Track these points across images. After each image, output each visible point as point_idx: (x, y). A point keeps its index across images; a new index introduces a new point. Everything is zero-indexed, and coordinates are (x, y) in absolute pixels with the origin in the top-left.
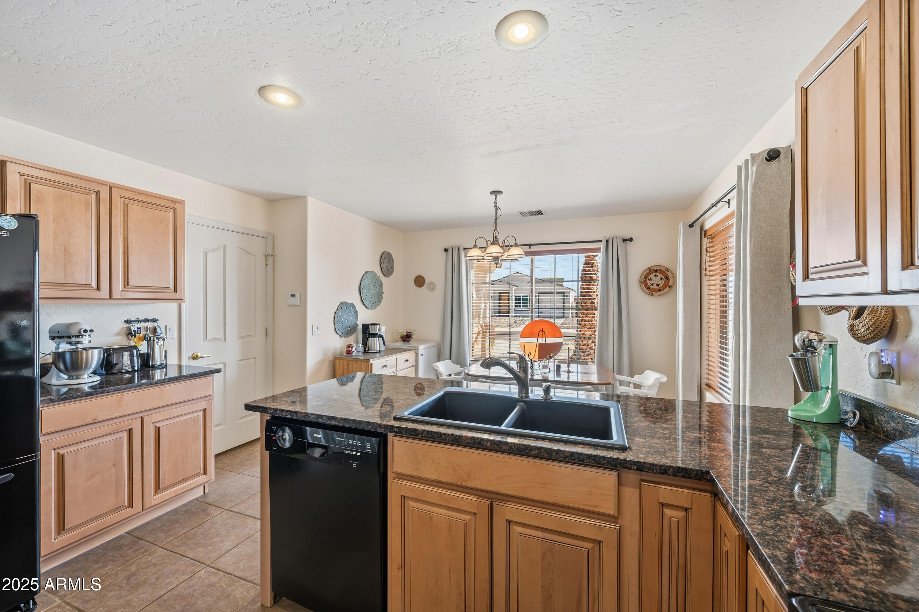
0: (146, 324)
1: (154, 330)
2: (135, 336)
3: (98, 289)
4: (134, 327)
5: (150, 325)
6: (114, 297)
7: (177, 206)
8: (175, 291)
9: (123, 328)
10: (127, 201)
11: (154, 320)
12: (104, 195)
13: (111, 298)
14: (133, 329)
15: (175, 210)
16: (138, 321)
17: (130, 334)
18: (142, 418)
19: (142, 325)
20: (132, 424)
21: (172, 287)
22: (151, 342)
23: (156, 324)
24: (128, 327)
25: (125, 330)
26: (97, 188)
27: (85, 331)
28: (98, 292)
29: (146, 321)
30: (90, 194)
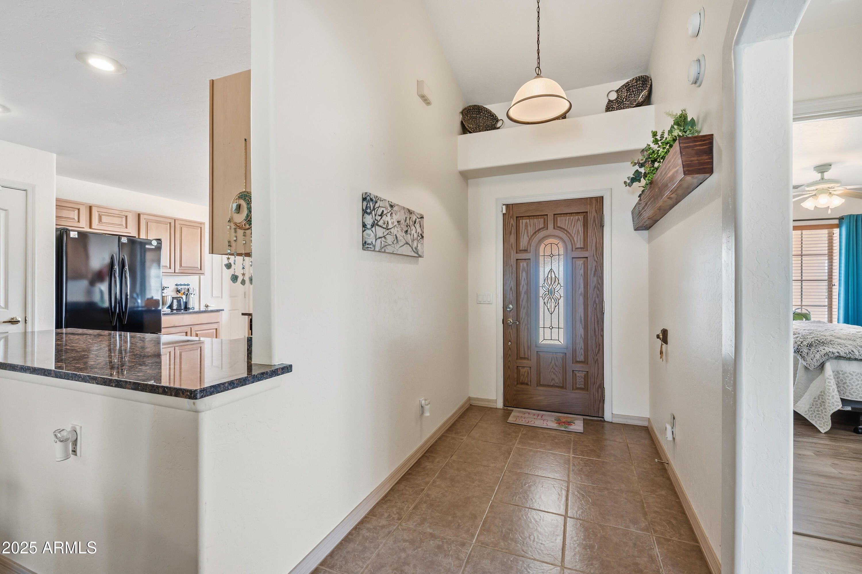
0: (185, 287)
1: (188, 290)
2: (180, 293)
3: (170, 268)
4: (179, 288)
5: (186, 287)
6: (176, 272)
7: (202, 226)
8: (201, 269)
9: (174, 288)
10: (181, 226)
11: (188, 285)
12: (173, 224)
13: (175, 272)
14: (179, 289)
15: (201, 228)
16: (181, 285)
17: (178, 291)
18: (191, 328)
19: (182, 287)
20: (187, 330)
21: (199, 267)
22: (188, 296)
23: (189, 287)
24: (176, 288)
25: (175, 289)
26: (170, 221)
27: (166, 287)
28: (170, 270)
29: (185, 285)
30: (167, 224)
